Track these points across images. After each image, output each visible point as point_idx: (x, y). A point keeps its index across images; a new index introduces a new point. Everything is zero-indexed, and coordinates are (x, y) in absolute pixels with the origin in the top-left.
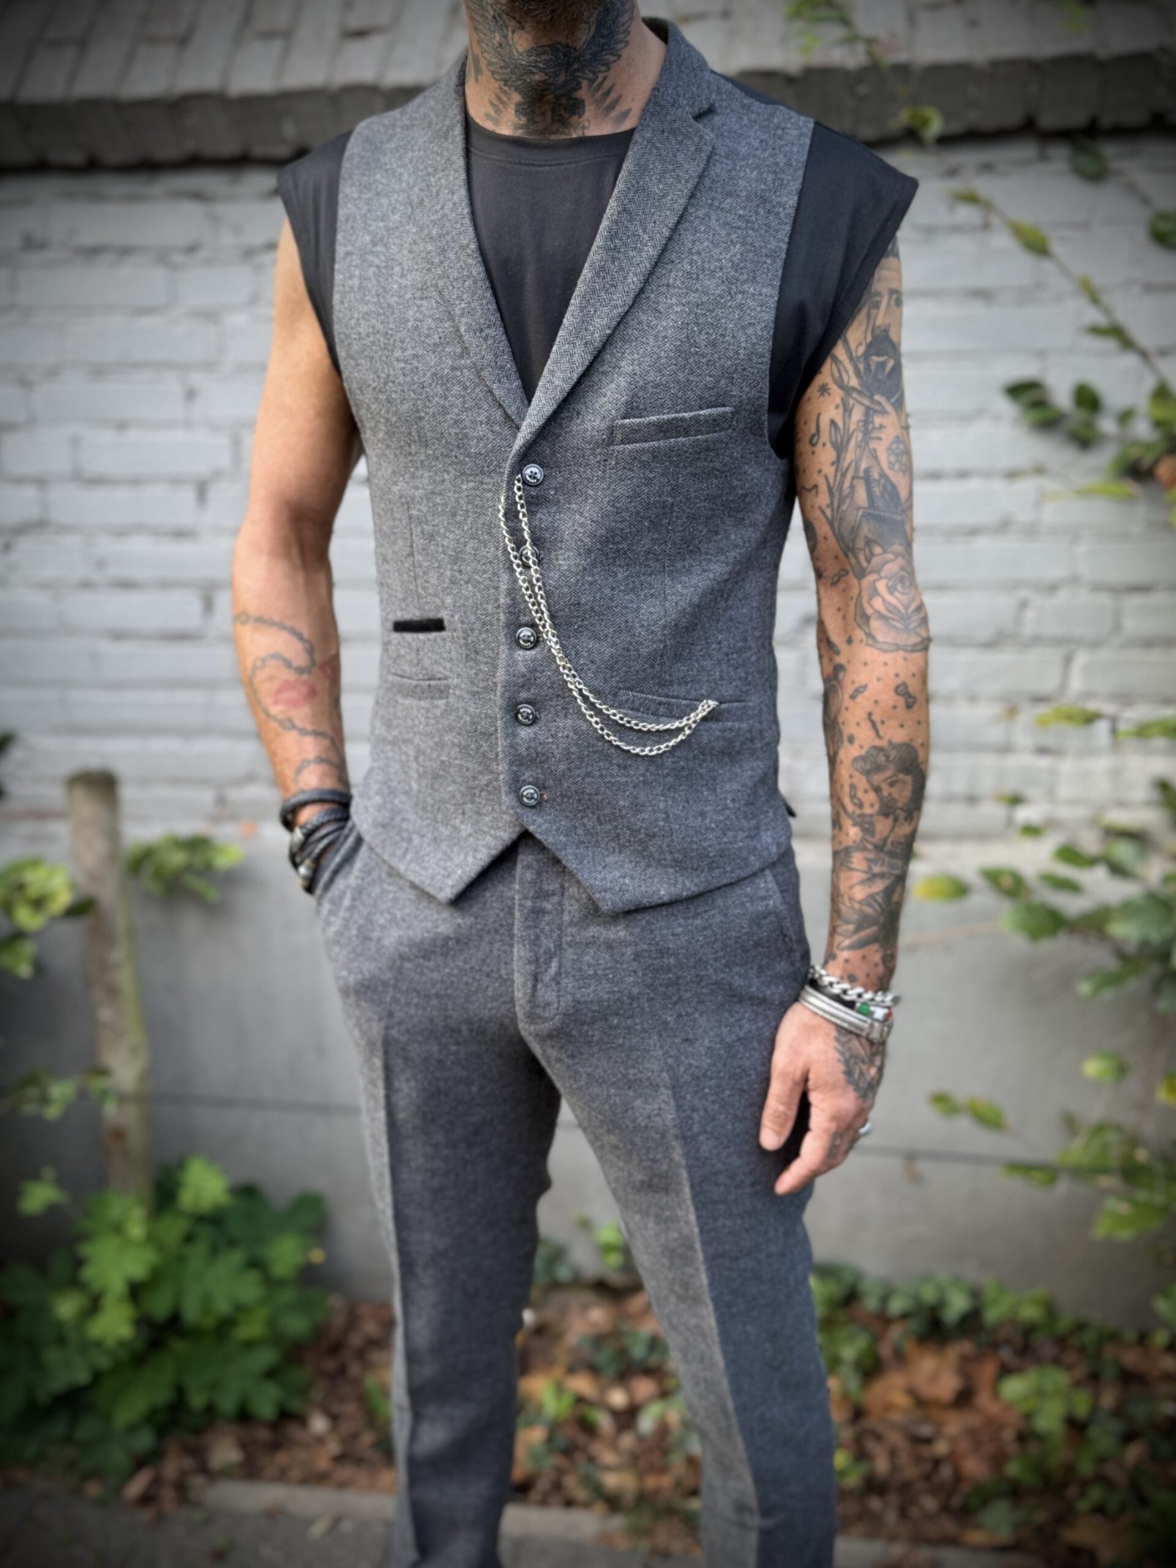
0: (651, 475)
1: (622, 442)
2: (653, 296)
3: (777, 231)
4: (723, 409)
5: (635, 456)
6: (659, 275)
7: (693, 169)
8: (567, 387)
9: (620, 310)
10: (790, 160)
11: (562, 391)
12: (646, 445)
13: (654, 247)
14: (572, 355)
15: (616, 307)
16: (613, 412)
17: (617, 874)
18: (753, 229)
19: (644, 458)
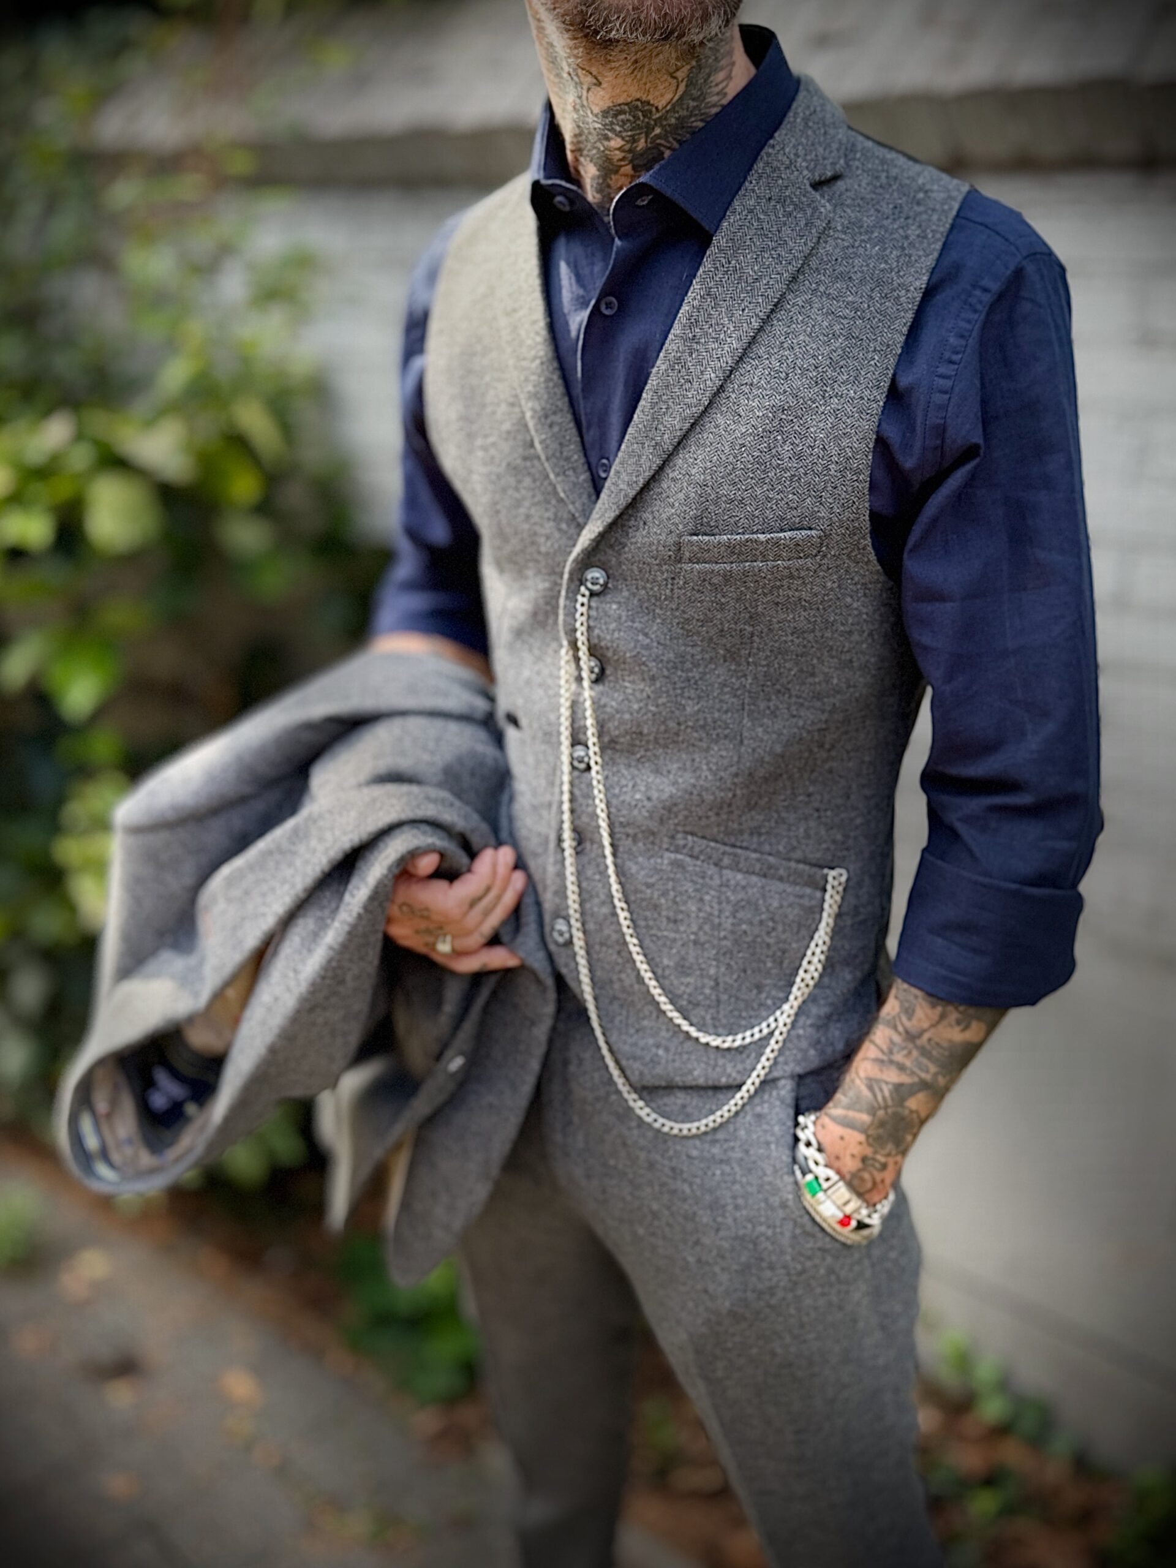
0: (723, 600)
1: (690, 561)
2: (733, 396)
3: (893, 321)
4: (809, 532)
5: (704, 578)
6: (742, 371)
7: (799, 247)
8: (632, 493)
9: (694, 410)
10: (924, 231)
11: (626, 496)
12: (716, 567)
13: (739, 339)
14: (640, 456)
15: (689, 406)
16: (681, 527)
17: (651, 1041)
18: (862, 318)
19: (715, 581)
